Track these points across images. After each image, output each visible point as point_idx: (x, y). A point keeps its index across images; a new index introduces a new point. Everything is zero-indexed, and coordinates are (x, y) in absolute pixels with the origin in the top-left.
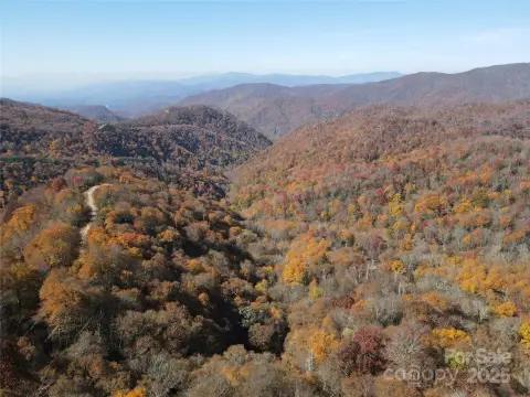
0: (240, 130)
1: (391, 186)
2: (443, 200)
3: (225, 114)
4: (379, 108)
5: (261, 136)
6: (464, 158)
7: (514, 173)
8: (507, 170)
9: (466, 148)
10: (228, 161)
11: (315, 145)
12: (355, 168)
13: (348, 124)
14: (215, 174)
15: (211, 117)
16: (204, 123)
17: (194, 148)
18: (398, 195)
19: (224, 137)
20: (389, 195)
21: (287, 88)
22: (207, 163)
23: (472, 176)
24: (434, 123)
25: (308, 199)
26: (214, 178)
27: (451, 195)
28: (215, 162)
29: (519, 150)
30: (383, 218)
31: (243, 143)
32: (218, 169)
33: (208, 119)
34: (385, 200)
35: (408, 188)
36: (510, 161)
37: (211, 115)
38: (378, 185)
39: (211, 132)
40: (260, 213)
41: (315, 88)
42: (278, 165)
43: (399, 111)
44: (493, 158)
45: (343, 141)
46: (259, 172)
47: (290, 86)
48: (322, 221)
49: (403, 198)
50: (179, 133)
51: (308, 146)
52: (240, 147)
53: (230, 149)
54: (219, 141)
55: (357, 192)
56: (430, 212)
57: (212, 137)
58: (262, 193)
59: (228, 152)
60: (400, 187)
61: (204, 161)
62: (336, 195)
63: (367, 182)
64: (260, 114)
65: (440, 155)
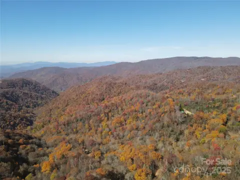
0: (42, 90)
1: (103, 114)
2: (122, 119)
3: (34, 82)
4: (105, 78)
5: (53, 92)
6: (131, 100)
7: (147, 105)
8: (145, 105)
9: (131, 96)
10: (36, 105)
11: (77, 96)
12: (89, 107)
13: (91, 86)
14: (28, 113)
15: (26, 84)
16: (22, 87)
17: (16, 101)
18: (106, 118)
19: (34, 94)
20: (103, 118)
21: (66, 69)
22: (24, 107)
23: (133, 108)
24: (126, 84)
25: (68, 123)
26: (27, 115)
27: (125, 117)
28: (28, 107)
29: (149, 96)
30: (100, 129)
31: (44, 96)
32: (30, 110)
33: (24, 85)
34: (101, 121)
35: (110, 114)
36: (145, 101)
37: (26, 83)
38: (98, 114)
39: (26, 92)
40: (45, 132)
41: (80, 69)
42: (60, 106)
43: (113, 78)
44: (140, 100)
45: (89, 93)
46: (51, 110)
47: (68, 68)
48: (74, 133)
49: (108, 119)
50: (7, 93)
51: (74, 96)
52: (42, 98)
53: (37, 99)
54: (31, 96)
55: (90, 118)
56: (117, 125)
57: (27, 94)
58: (49, 121)
59: (36, 100)
60: (107, 114)
61: (22, 107)
62: (81, 120)
63: (94, 113)
64: (54, 82)
65: (122, 99)
